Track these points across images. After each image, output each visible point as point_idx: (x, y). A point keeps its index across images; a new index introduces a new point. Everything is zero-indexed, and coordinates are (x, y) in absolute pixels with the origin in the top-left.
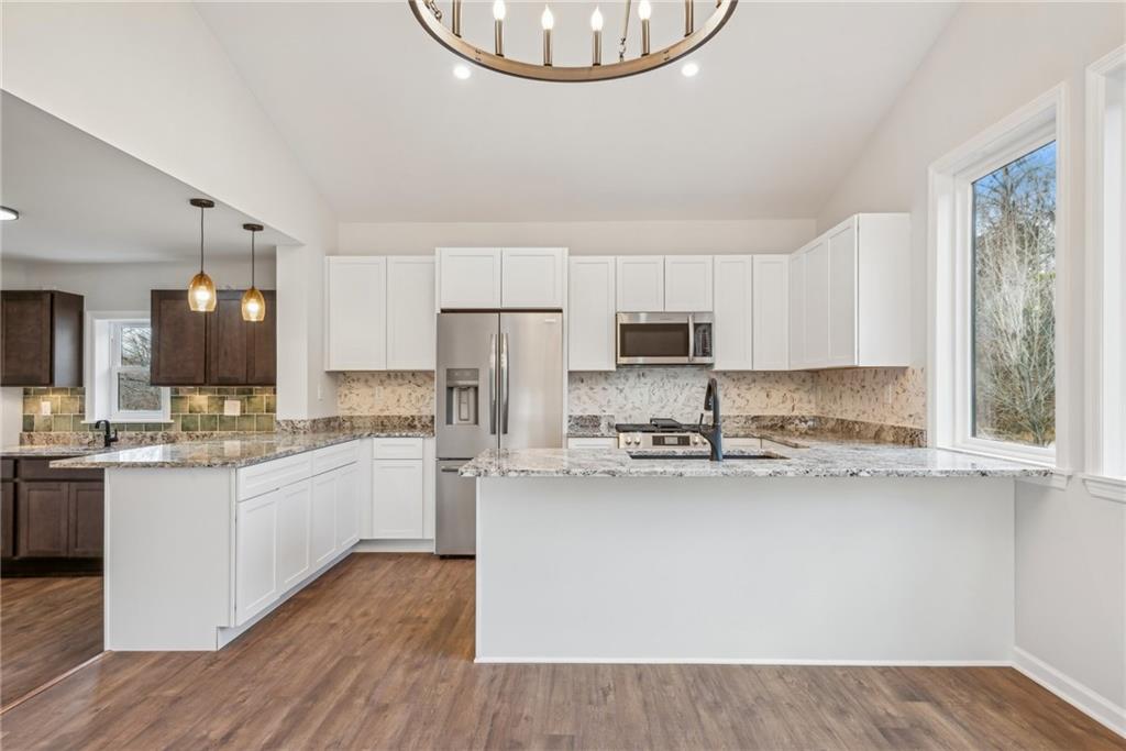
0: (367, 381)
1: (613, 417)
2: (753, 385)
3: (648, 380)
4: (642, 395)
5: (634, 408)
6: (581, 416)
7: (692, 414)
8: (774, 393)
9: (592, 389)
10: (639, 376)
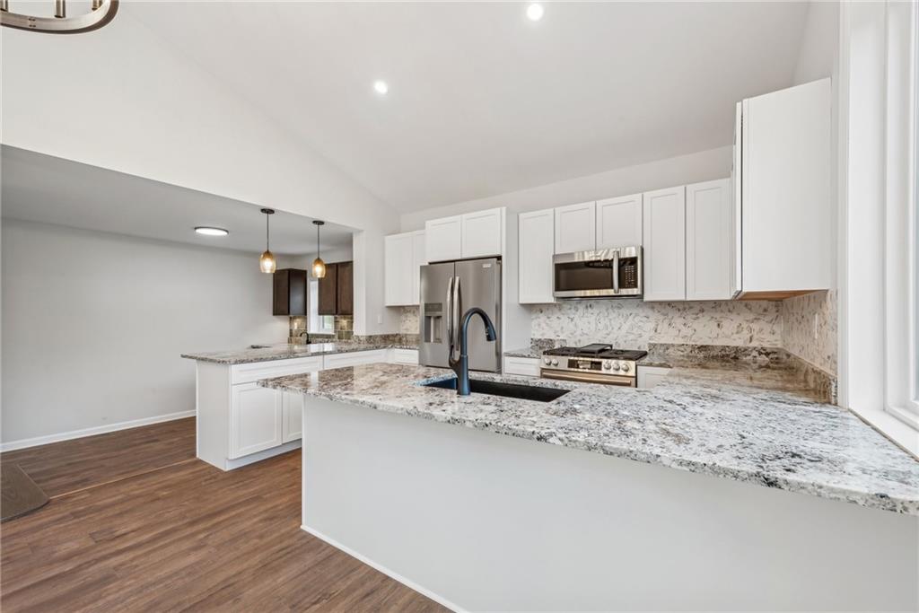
0: (414, 312)
1: (565, 341)
2: (700, 315)
3: (595, 311)
4: (589, 323)
5: (582, 334)
6: (540, 340)
7: (636, 340)
8: (725, 323)
9: (549, 318)
10: (587, 307)
